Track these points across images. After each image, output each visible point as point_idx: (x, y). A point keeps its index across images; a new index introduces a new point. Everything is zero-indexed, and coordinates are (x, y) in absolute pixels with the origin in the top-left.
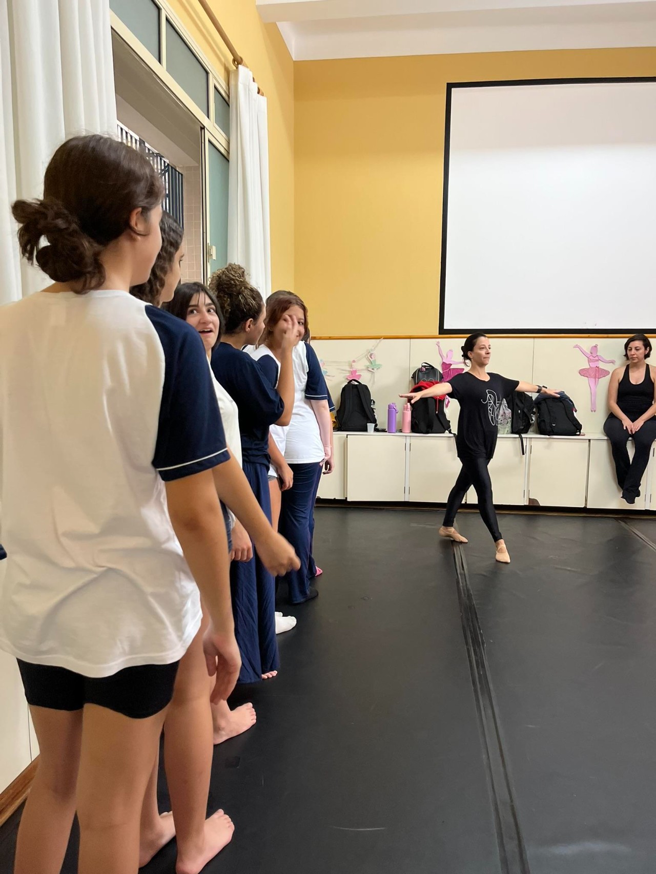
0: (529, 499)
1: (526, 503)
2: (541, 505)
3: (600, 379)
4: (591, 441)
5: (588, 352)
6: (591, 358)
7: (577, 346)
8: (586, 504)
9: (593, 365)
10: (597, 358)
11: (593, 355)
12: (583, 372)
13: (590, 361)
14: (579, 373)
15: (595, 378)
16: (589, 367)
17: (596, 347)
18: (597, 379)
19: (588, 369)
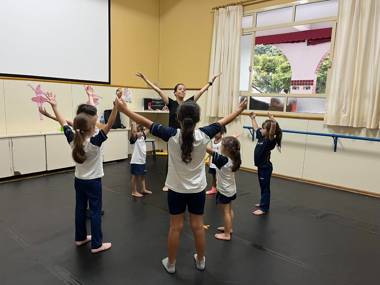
0: (14, 172)
1: (13, 175)
2: (22, 174)
3: (43, 103)
4: (46, 136)
5: (35, 88)
6: (37, 91)
7: (29, 85)
8: (47, 169)
9: (39, 95)
10: (40, 92)
11: (38, 90)
12: (34, 99)
13: (37, 93)
14: (32, 100)
15: (41, 102)
16: (37, 97)
17: (39, 86)
18: (42, 103)
19: (36, 98)
